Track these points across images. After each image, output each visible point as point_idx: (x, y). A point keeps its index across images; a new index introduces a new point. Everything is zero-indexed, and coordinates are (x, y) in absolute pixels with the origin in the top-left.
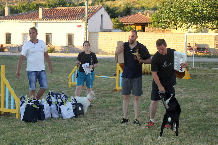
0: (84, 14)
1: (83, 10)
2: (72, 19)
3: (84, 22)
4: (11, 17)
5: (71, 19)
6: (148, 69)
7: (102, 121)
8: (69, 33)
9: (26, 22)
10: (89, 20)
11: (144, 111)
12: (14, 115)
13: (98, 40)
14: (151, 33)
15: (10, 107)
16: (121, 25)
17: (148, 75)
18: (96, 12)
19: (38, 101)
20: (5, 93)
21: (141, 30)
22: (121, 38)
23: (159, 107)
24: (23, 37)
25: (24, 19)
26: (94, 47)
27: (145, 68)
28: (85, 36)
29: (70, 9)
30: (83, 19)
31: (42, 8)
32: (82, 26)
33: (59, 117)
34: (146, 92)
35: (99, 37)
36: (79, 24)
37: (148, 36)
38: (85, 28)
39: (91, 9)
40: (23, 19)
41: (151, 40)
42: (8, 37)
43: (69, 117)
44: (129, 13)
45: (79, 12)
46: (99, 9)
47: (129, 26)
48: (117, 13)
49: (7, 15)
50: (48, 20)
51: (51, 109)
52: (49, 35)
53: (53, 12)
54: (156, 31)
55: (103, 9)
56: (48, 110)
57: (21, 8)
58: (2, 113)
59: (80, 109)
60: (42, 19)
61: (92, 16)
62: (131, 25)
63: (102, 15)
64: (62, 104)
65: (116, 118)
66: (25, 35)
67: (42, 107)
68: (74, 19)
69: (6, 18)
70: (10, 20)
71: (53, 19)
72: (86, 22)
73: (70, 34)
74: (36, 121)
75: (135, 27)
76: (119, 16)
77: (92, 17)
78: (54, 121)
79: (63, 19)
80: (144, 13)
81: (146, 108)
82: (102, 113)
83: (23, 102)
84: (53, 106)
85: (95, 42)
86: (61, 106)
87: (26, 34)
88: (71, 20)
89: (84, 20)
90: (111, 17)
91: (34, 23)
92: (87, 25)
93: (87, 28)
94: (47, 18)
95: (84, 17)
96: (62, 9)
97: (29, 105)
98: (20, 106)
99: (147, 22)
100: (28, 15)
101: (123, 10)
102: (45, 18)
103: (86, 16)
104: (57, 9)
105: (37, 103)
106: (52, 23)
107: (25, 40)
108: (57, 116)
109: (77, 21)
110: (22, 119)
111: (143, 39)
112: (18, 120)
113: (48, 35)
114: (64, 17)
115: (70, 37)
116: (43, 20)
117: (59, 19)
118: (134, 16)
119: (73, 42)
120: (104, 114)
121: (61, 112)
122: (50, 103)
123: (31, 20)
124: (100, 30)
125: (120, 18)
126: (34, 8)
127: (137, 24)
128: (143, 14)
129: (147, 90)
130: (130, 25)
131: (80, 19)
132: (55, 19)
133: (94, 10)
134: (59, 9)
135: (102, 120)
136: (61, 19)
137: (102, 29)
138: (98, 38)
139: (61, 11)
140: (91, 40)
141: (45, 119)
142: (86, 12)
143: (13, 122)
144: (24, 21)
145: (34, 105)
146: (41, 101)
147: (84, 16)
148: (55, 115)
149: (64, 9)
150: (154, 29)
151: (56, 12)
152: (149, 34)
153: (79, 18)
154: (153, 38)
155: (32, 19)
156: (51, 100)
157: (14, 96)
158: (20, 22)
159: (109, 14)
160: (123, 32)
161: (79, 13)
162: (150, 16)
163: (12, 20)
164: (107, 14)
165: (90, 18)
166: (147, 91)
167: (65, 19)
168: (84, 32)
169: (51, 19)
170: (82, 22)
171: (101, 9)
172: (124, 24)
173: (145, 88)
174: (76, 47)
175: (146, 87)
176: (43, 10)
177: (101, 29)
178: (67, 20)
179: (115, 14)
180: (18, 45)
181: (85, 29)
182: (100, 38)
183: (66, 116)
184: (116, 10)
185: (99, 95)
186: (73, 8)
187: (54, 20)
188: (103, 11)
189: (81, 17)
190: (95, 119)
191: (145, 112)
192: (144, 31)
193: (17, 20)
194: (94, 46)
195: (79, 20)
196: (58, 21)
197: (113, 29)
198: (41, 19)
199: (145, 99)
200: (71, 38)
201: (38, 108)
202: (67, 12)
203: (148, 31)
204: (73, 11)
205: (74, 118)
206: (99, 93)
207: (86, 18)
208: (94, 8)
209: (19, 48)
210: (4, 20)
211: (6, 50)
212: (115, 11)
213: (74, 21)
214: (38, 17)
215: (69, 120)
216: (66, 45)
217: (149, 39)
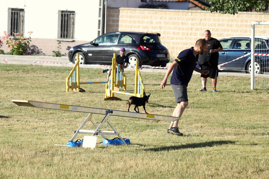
8: (64, 9)
22: (182, 23)
28: (100, 16)
52: (17, 13)
73: (66, 11)
111: (231, 26)
113: (15, 13)
115: (67, 20)
168: (98, 7)
181: (101, 2)
216: (57, 37)
217: (244, 28)
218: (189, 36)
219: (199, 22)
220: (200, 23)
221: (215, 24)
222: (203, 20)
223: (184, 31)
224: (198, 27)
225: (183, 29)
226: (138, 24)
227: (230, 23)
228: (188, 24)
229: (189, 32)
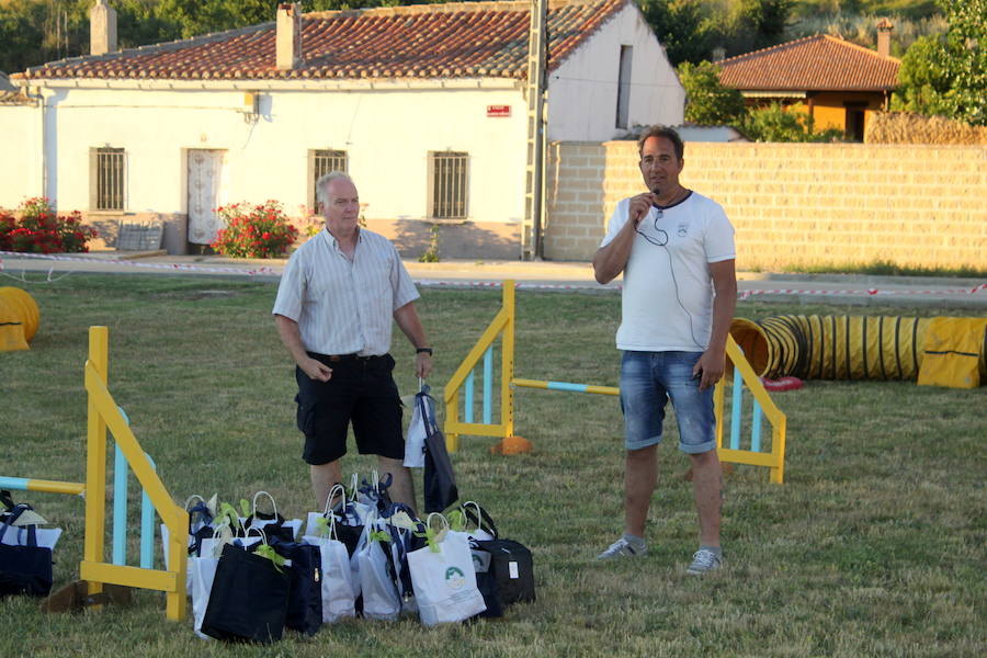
0: (524, 43)
1: (519, 19)
2: (458, 72)
3: (525, 90)
4: (123, 61)
5: (453, 71)
6: (885, 348)
7: (639, 638)
8: (442, 149)
9: (204, 89)
10: (553, 74)
11: (869, 586)
12: (160, 599)
13: (600, 186)
14: (902, 145)
15: (133, 561)
16: (729, 102)
17: (890, 384)
18: (590, 33)
19: (287, 524)
20: (110, 480)
21: (843, 127)
22: (733, 173)
23: (956, 568)
24: (189, 171)
25: (195, 74)
26: (578, 225)
27: (868, 347)
28: (530, 163)
29: (449, 16)
30: (518, 73)
31: (291, 12)
32: (514, 110)
33: (402, 617)
34: (879, 481)
35: (609, 169)
36: (499, 99)
37: (883, 166)
38: (531, 118)
39: (561, 12)
40: (190, 74)
41: (899, 186)
42: (109, 168)
43: (457, 614)
44: (774, 33)
45: (499, 34)
46: (610, 16)
47: (773, 108)
48: (706, 33)
49: (104, 50)
50: (324, 75)
51: (355, 569)
52: (330, 161)
53: (354, 30)
54: (928, 138)
55: (631, 14)
56: (341, 577)
57: (176, 9)
58: (93, 590)
59: (514, 572)
60: (294, 74)
61: (571, 51)
62: (788, 102)
63: (623, 48)
64: (416, 542)
65: (718, 622)
66: (200, 161)
67: (308, 558)
68: (470, 70)
69: (99, 68)
70: (117, 76)
71: (352, 73)
72: (536, 86)
73: (447, 154)
74: (278, 637)
75: (812, 112)
76: (719, 52)
77: (572, 57)
78: (372, 634)
79: (411, 73)
80: (856, 34)
81: (882, 569)
82: (635, 597)
83: (207, 533)
84: (369, 554)
85: (584, 197)
86: (411, 556)
87: (205, 156)
88: (453, 75)
89: (524, 74)
90: (675, 59)
91: (251, 96)
92: (542, 102)
93: (541, 122)
94: (319, 68)
95: (526, 61)
96: (406, 19)
97: (238, 546)
98: (190, 551)
99: (877, 82)
100: (219, 51)
101: (745, 20)
102: (309, 64)
103: (534, 54)
104: (376, 18)
105: (278, 535)
106: (349, 91)
107: (200, 187)
108: (391, 610)
109: (487, 82)
110: (198, 625)
111: (856, 178)
112: (175, 628)
113: (324, 160)
114: (415, 58)
115: (449, 173)
116: (300, 75)
117: (387, 73)
118: (802, 50)
119: (463, 199)
120: (650, 598)
121: (408, 587)
122: (350, 536)
123: (233, 77)
124: (613, 131)
125: (726, 64)
126: (244, 11)
127: (818, 97)
128: (853, 38)
129: (883, 468)
130: (777, 99)
131: (505, 72)
132: (364, 74)
133: (580, 20)
134: (387, 18)
135: (634, 631)
136: (398, 73)
137: (626, 128)
138: (603, 175)
139: (397, 27)
140: (566, 190)
141: (326, 626)
142: (536, 31)
143: (152, 640)
144: (197, 84)
145: (265, 546)
146: (303, 528)
147: (523, 56)
148: (380, 606)
149: (413, 13)
150: (920, 122)
151: (367, 33)
152: (889, 152)
153: (495, 66)
154: (911, 175)
155: (238, 74)
156: (353, 523)
157: (156, 496)
158: (172, 89)
159: (661, 40)
160: (743, 144)
161: (496, 39)
162: (891, 53)
163: (127, 76)
164: (653, 39)
165: (557, 65)
166: (885, 475)
167: (422, 73)
168: (525, 141)
169: (340, 73)
170: (516, 88)
171: (618, 16)
172: (746, 95)
173: (872, 455)
174: (484, 228)
175: (877, 452)
176: (296, 20)
177: (618, 126)
178: (429, 75)
179: (697, 40)
180: (160, 216)
181: (531, 128)
182: (615, 174)
183: (439, 611)
184: (700, 18)
185: (613, 492)
186: (462, 9)
187: (359, 76)
188: (630, 26)
189: (507, 58)
190: (599, 625)
191: (880, 591)
192: (859, 138)
193: (158, 76)
194: (582, 220)
195: (500, 74)
196: (382, 84)
197: (685, 126)
198: (289, 72)
199: (873, 520)
200: (450, 176)
201: (288, 563)
202: (431, 30)
203: (885, 137)
204: (465, 29)
205: (483, 622)
206: (615, 485)
207: (534, 63)
208: (581, 8)
209: (165, 230)
210: (85, 76)
211: (95, 244)
212: (694, 23)
213: (471, 82)
214: (273, 62)
215: (454, 632)
216: (425, 214)
217: (889, 184)
218: (751, 205)
219: (775, 171)
220: (777, 174)
221: (814, 175)
222: (784, 167)
223: (739, 193)
224: (773, 182)
225: (736, 188)
226: (624, 180)
227: (853, 172)
228: (747, 175)
229: (752, 195)
